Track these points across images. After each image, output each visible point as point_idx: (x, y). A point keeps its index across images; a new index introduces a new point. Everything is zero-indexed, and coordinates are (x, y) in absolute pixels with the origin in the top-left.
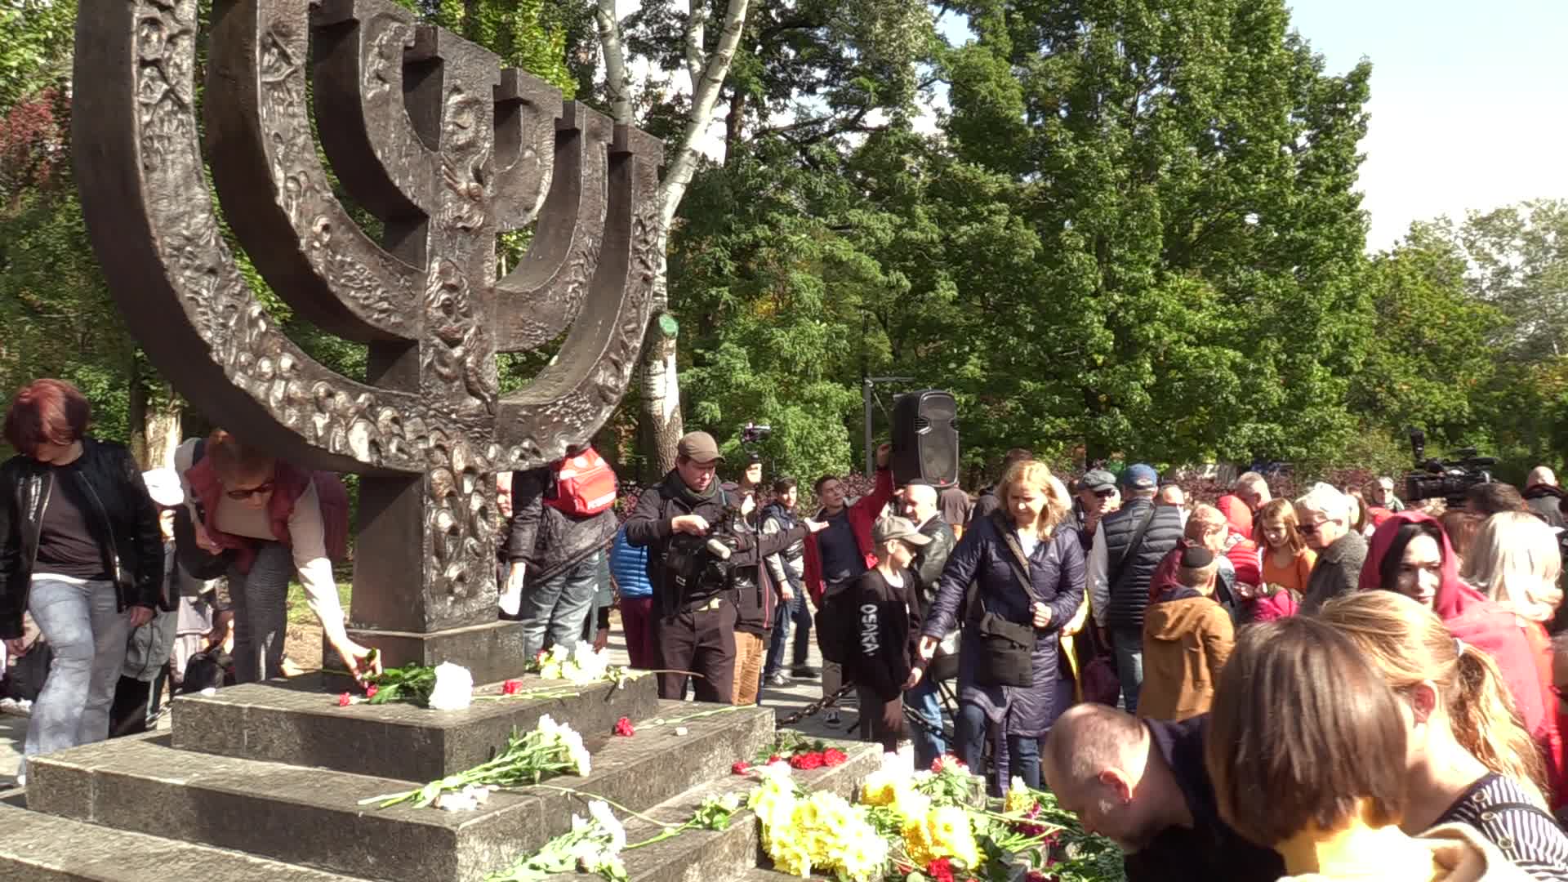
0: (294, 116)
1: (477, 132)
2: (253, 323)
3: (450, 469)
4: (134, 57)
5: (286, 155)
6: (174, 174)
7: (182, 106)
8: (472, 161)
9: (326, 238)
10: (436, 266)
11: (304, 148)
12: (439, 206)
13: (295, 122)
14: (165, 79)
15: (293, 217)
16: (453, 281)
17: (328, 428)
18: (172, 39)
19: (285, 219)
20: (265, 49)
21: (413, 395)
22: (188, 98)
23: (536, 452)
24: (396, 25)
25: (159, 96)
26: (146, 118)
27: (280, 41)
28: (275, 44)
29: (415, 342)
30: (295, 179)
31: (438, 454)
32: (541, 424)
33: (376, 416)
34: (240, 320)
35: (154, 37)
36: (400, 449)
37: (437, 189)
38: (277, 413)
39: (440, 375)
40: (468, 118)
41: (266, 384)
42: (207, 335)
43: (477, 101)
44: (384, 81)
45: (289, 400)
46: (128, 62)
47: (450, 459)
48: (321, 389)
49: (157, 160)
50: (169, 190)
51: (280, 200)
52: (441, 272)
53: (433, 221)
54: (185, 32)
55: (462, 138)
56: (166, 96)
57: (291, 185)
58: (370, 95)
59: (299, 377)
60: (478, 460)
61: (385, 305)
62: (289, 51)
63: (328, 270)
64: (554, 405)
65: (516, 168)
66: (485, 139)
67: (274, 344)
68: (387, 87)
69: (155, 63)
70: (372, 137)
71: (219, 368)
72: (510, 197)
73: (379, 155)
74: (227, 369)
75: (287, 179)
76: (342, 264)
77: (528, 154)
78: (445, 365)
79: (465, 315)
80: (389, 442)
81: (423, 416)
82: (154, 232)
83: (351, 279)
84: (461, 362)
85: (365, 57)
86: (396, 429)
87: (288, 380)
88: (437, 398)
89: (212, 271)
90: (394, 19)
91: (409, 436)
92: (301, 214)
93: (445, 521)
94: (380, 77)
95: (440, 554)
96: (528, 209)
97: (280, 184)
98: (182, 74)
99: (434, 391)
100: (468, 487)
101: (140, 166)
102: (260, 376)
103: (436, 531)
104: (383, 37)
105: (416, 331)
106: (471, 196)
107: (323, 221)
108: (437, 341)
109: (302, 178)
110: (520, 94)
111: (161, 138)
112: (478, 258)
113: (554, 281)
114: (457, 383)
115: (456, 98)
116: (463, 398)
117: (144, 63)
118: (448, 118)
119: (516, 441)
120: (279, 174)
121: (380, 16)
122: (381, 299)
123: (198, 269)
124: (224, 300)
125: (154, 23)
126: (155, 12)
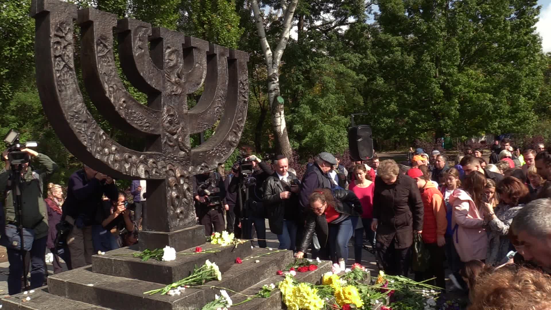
0: (110, 66)
1: (177, 61)
2: (101, 137)
3: (175, 176)
4: (52, 55)
5: (108, 80)
6: (69, 92)
7: (71, 69)
8: (177, 71)
9: (125, 105)
10: (165, 108)
11: (114, 76)
12: (164, 88)
13: (111, 68)
14: (64, 61)
15: (112, 100)
16: (172, 113)
17: (130, 168)
18: (65, 47)
19: (110, 101)
20: (98, 45)
21: (160, 153)
22: (72, 66)
23: (206, 167)
24: (144, 29)
25: (62, 67)
26: (58, 75)
27: (103, 41)
28: (101, 43)
29: (160, 135)
30: (112, 87)
31: (171, 172)
32: (208, 157)
33: (147, 162)
34: (96, 136)
35: (59, 47)
36: (156, 172)
37: (164, 82)
38: (111, 166)
39: (170, 145)
40: (173, 57)
41: (107, 157)
42: (85, 143)
43: (176, 50)
44: (142, 49)
45: (115, 161)
46: (50, 57)
47: (175, 173)
48: (126, 155)
49: (63, 88)
50: (68, 97)
51: (107, 95)
52: (167, 111)
53: (163, 94)
54: (69, 44)
55: (172, 64)
56: (64, 66)
57: (111, 89)
58: (137, 54)
59: (118, 152)
60: (185, 172)
61: (148, 124)
62: (107, 44)
63: (126, 115)
64: (213, 150)
65: (193, 71)
66: (180, 63)
67: (109, 143)
68: (143, 51)
69: (60, 56)
70: (139, 69)
71: (90, 154)
72: (191, 81)
73: (142, 74)
74: (93, 154)
75: (109, 87)
76: (131, 113)
77: (197, 65)
78: (171, 142)
79: (177, 124)
80: (152, 170)
81: (164, 160)
82: (64, 112)
83: (135, 117)
84: (177, 140)
85: (134, 41)
86: (154, 165)
87: (114, 154)
88: (169, 153)
89: (85, 122)
90: (144, 27)
91: (160, 167)
92: (115, 98)
93: (174, 194)
94: (140, 48)
95: (173, 205)
96: (198, 84)
97: (107, 90)
98: (70, 58)
99: (168, 151)
100: (182, 182)
101: (57, 91)
102: (105, 154)
103: (171, 196)
104: (141, 34)
105: (160, 131)
106: (176, 83)
107: (123, 100)
108: (167, 134)
109: (115, 86)
110: (192, 45)
111: (64, 80)
112: (181, 104)
113: (210, 108)
114: (176, 147)
115: (168, 51)
116: (179, 152)
117: (56, 57)
118: (166, 58)
119: (200, 164)
120: (106, 86)
121: (138, 27)
122: (146, 123)
123: (80, 122)
124: (90, 131)
125: (58, 43)
126: (59, 39)
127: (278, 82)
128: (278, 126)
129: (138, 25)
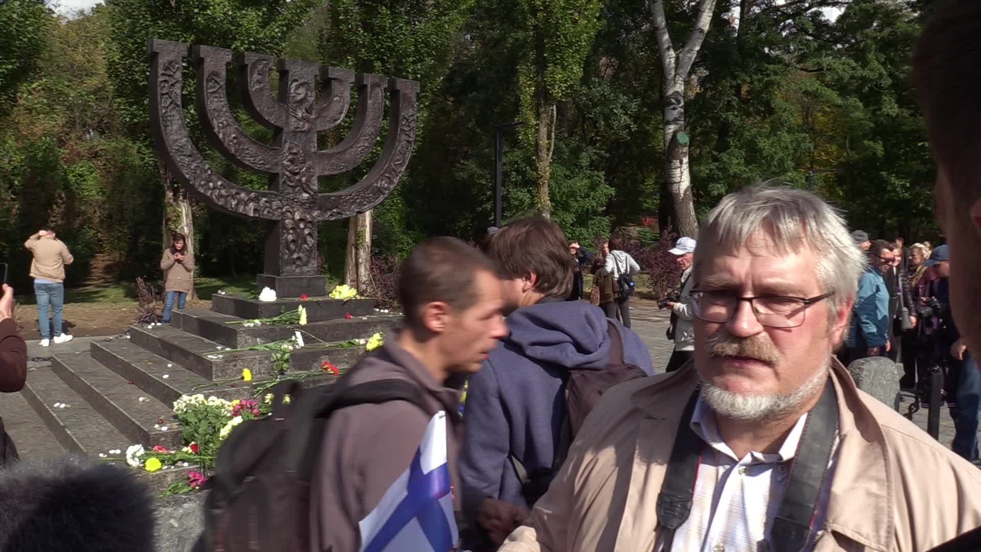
0: (221, 101)
1: (306, 95)
2: (206, 171)
3: (293, 219)
4: (159, 93)
5: (218, 116)
6: (175, 127)
7: (178, 106)
8: (307, 105)
9: (235, 141)
10: (287, 146)
11: (226, 112)
12: (287, 124)
13: (222, 103)
14: (171, 98)
15: (221, 136)
16: (295, 151)
17: (237, 205)
18: (173, 85)
19: (218, 137)
20: (208, 81)
21: (276, 193)
22: (179, 103)
23: (339, 213)
24: (264, 62)
25: (168, 103)
26: (164, 111)
27: (213, 77)
28: (213, 79)
29: (278, 174)
30: (221, 123)
31: (289, 214)
32: (344, 202)
33: (259, 200)
34: (201, 171)
35: (166, 85)
36: (268, 212)
37: (287, 118)
38: (216, 201)
39: (290, 186)
40: (302, 90)
41: (210, 191)
42: (187, 176)
43: (306, 83)
44: (260, 83)
45: (220, 196)
46: (156, 95)
47: (293, 216)
48: (234, 191)
49: (168, 123)
50: (174, 132)
51: (216, 130)
52: (289, 148)
53: (285, 130)
54: (177, 82)
55: (299, 98)
56: (171, 103)
57: (220, 125)
58: (254, 89)
59: (225, 188)
60: (308, 216)
61: (262, 162)
62: (218, 80)
63: (236, 151)
64: (350, 195)
65: (329, 105)
66: (311, 97)
67: (214, 178)
68: (262, 85)
69: (167, 93)
70: (255, 104)
71: (193, 186)
72: (326, 117)
73: (258, 109)
74: (196, 186)
75: (218, 123)
76: (243, 149)
77: (336, 99)
78: (292, 182)
79: (302, 163)
80: (264, 209)
81: (281, 201)
82: (168, 146)
83: (247, 154)
84: (300, 180)
85: (252, 75)
86: (268, 205)
87: (220, 189)
88: (288, 194)
89: (190, 156)
90: (264, 60)
91: (274, 207)
92: (224, 135)
93: (290, 237)
94: (259, 82)
95: (288, 248)
96: (336, 120)
97: (216, 125)
98: (177, 95)
99: (286, 191)
100: (302, 226)
101: (162, 126)
102: (209, 189)
103: (286, 239)
104: (260, 67)
105: (278, 170)
106: (303, 118)
107: (233, 135)
108: (287, 173)
109: (225, 122)
110: (330, 76)
111: (170, 116)
112: (309, 141)
113: (351, 147)
114: (298, 188)
115: (295, 84)
116: (301, 193)
117: (163, 94)
118: (292, 91)
119: (330, 209)
120: (215, 122)
121: (257, 61)
122: (260, 160)
123: (184, 155)
124: (195, 165)
125: (166, 81)
126: (167, 78)
127: (681, 107)
128: (676, 183)
129: (257, 58)
